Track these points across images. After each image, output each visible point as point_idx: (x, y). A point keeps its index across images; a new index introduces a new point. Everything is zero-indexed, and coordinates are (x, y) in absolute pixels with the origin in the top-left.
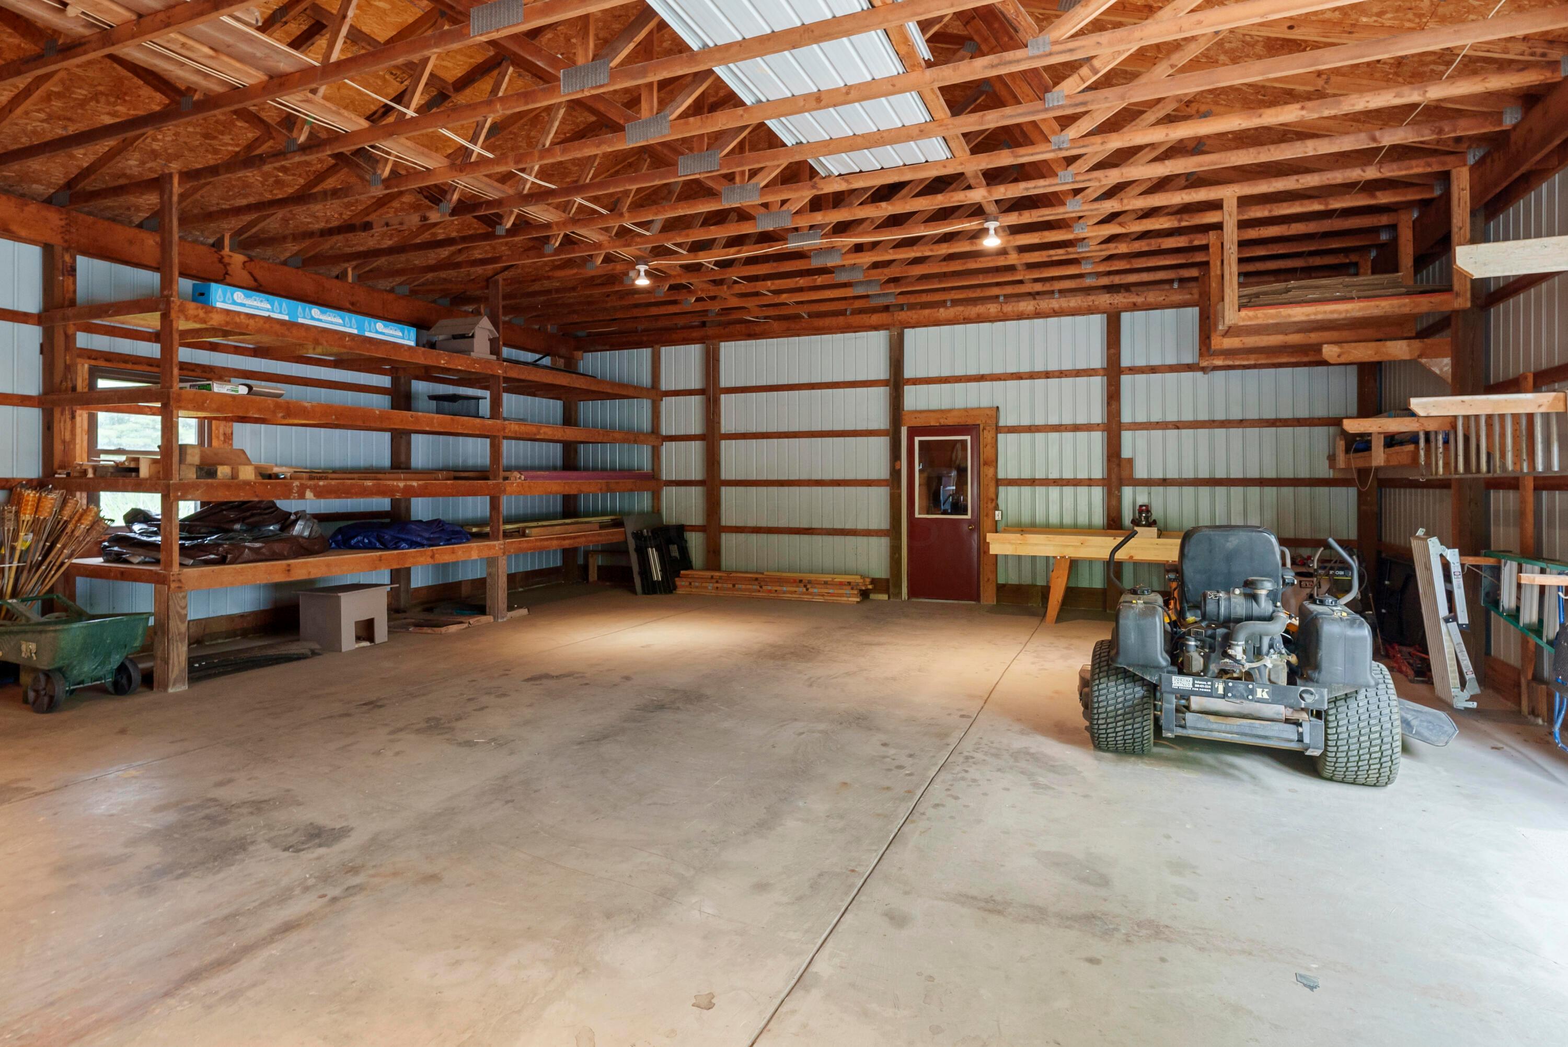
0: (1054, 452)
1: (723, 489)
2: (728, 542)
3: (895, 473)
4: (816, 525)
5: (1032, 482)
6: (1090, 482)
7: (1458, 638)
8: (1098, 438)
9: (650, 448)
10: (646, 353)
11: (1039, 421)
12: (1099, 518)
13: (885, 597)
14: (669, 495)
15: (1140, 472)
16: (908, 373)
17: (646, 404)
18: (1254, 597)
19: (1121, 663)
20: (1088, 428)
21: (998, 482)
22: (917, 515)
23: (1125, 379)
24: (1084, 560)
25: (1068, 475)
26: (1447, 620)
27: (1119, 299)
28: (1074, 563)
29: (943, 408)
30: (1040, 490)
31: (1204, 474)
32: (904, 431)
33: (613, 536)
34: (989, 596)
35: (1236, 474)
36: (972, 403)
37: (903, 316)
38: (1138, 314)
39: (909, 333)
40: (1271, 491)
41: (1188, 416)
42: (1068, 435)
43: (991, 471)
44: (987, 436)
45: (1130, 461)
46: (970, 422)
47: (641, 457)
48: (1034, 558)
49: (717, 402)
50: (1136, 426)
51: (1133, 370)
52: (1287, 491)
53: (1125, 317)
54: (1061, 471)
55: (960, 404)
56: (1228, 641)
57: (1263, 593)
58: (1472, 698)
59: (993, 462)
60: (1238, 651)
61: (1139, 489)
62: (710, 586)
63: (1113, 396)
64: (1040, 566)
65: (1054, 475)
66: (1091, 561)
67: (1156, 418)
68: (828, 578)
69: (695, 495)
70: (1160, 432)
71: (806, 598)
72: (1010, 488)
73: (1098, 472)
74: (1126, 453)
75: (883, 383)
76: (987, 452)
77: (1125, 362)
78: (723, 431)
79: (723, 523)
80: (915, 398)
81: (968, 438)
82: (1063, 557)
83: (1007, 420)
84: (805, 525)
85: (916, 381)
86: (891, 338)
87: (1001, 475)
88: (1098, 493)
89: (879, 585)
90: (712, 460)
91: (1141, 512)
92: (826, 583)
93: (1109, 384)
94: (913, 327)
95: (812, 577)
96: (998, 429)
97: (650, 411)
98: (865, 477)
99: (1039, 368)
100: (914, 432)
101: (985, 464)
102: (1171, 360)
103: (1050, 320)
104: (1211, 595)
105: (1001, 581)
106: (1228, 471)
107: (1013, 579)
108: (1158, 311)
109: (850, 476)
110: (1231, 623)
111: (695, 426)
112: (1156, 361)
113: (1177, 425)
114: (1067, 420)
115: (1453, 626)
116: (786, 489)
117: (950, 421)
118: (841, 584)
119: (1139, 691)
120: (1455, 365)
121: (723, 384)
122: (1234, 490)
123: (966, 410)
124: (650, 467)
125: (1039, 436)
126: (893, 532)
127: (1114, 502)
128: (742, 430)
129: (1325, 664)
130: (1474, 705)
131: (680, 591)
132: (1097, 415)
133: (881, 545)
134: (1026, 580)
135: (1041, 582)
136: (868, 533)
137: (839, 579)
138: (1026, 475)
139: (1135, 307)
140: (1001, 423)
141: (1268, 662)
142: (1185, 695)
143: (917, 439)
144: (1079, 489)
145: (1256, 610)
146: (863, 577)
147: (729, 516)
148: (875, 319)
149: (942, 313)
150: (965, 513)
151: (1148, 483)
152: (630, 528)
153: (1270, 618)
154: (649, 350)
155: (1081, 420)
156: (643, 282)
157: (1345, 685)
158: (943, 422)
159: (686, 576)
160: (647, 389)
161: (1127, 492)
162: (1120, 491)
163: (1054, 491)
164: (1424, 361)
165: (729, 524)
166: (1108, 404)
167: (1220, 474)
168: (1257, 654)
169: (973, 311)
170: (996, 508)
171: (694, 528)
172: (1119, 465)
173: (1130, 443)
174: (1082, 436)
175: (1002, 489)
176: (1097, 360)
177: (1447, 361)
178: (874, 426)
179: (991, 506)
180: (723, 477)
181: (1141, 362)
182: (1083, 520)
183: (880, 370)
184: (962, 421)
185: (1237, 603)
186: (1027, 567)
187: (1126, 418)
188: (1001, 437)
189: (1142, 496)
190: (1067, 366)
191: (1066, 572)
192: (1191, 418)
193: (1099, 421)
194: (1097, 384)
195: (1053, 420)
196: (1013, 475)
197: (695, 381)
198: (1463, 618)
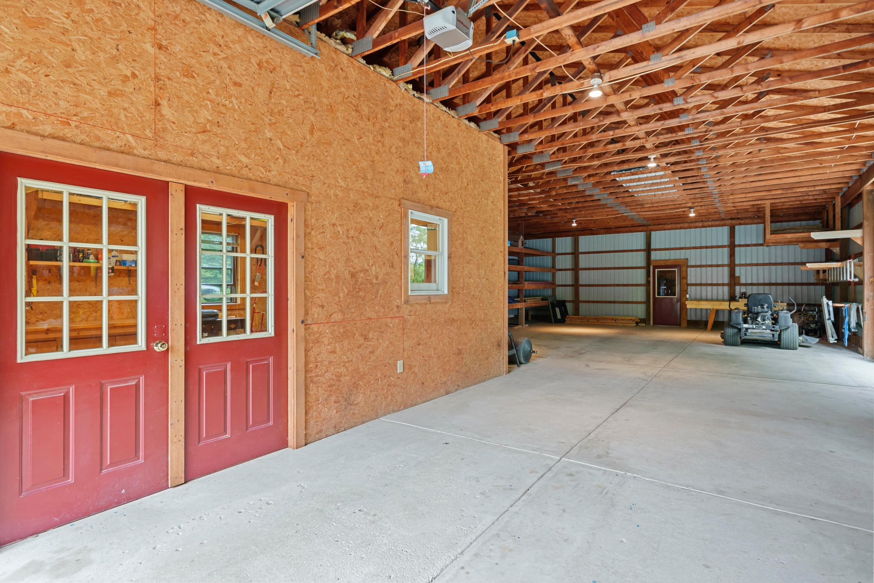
0: (709, 274)
1: (580, 288)
2: (582, 306)
3: (648, 282)
4: (617, 300)
5: (701, 285)
6: (723, 285)
7: (831, 324)
8: (726, 269)
9: (551, 273)
10: (550, 240)
11: (704, 263)
12: (726, 296)
13: (644, 325)
14: (559, 290)
15: (743, 281)
16: (653, 247)
17: (550, 258)
18: (763, 308)
19: (732, 323)
20: (723, 266)
21: (688, 285)
22: (656, 296)
23: (737, 249)
24: (721, 310)
25: (715, 282)
26: (828, 319)
27: (734, 222)
28: (717, 311)
29: (666, 259)
30: (704, 288)
31: (767, 281)
32: (651, 267)
33: (544, 303)
34: (684, 324)
35: (779, 281)
36: (678, 257)
37: (651, 227)
38: (742, 226)
39: (653, 233)
40: (792, 288)
41: (761, 261)
42: (715, 269)
43: (685, 281)
44: (684, 269)
45: (739, 277)
46: (677, 264)
47: (548, 277)
48: (701, 309)
49: (578, 257)
50: (741, 265)
51: (740, 246)
52: (799, 288)
53: (737, 227)
54: (712, 281)
55: (673, 257)
56: (757, 317)
57: (765, 307)
58: (835, 340)
59: (686, 278)
60: (759, 319)
61: (742, 287)
62: (579, 321)
63: (732, 255)
64: (704, 313)
65: (709, 282)
66: (723, 310)
67: (749, 262)
68: (623, 318)
69: (569, 290)
70: (750, 267)
71: (615, 324)
72: (692, 287)
73: (726, 281)
74: (737, 274)
75: (644, 250)
76: (684, 274)
77: (737, 243)
78: (580, 267)
79: (580, 299)
80: (655, 256)
81: (676, 269)
82: (713, 309)
83: (692, 263)
84: (612, 300)
85: (656, 250)
86: (647, 235)
87: (689, 282)
88: (726, 288)
89: (642, 321)
90: (576, 278)
91: (742, 294)
92: (622, 319)
93: (731, 250)
94: (655, 231)
95: (617, 317)
96: (688, 266)
97: (551, 261)
98: (636, 283)
99: (704, 245)
100: (655, 267)
101: (683, 278)
102: (754, 242)
103: (708, 228)
104: (753, 308)
105: (689, 319)
106: (776, 280)
107: (693, 318)
108: (750, 225)
109: (630, 283)
110: (758, 314)
111: (569, 265)
112: (748, 243)
113: (757, 265)
114: (714, 263)
115: (830, 321)
116: (605, 287)
117: (669, 264)
118: (628, 320)
119: (736, 330)
120: (841, 250)
121: (580, 251)
122: (778, 287)
123: (675, 260)
124: (551, 279)
125: (704, 269)
126: (647, 302)
127: (732, 291)
128: (587, 267)
129: (779, 322)
130: (836, 342)
131: (567, 322)
132: (726, 261)
133: (643, 307)
134: (699, 318)
135: (704, 319)
136: (637, 303)
137: (627, 318)
138: (698, 282)
139: (740, 224)
140: (689, 264)
141: (767, 322)
142: (747, 329)
143: (656, 270)
144: (719, 287)
145: (764, 310)
146: (636, 317)
147: (582, 297)
148: (640, 228)
149: (667, 226)
150: (675, 295)
151: (745, 285)
152: (550, 301)
153: (767, 312)
154: (551, 239)
155: (720, 263)
156: (574, 225)
157: (784, 326)
158: (666, 264)
159: (569, 317)
160: (550, 252)
161: (737, 288)
162: (734, 287)
163: (709, 288)
164: (831, 248)
165: (582, 300)
166: (730, 258)
167: (773, 281)
168: (764, 320)
169: (679, 226)
170: (687, 293)
171: (569, 301)
172: (734, 279)
173: (738, 271)
174: (720, 268)
175: (689, 287)
176: (726, 242)
177: (838, 248)
178: (639, 265)
179: (685, 293)
180: (580, 283)
181: (743, 243)
182: (720, 297)
183: (642, 245)
184: (674, 264)
185: (759, 309)
186: (699, 313)
187: (737, 262)
188: (689, 269)
189: (743, 289)
190: (714, 244)
191: (715, 314)
192: (762, 262)
193: (727, 263)
194: (726, 250)
195: (709, 263)
196: (693, 282)
197: (569, 250)
198: (833, 319)
